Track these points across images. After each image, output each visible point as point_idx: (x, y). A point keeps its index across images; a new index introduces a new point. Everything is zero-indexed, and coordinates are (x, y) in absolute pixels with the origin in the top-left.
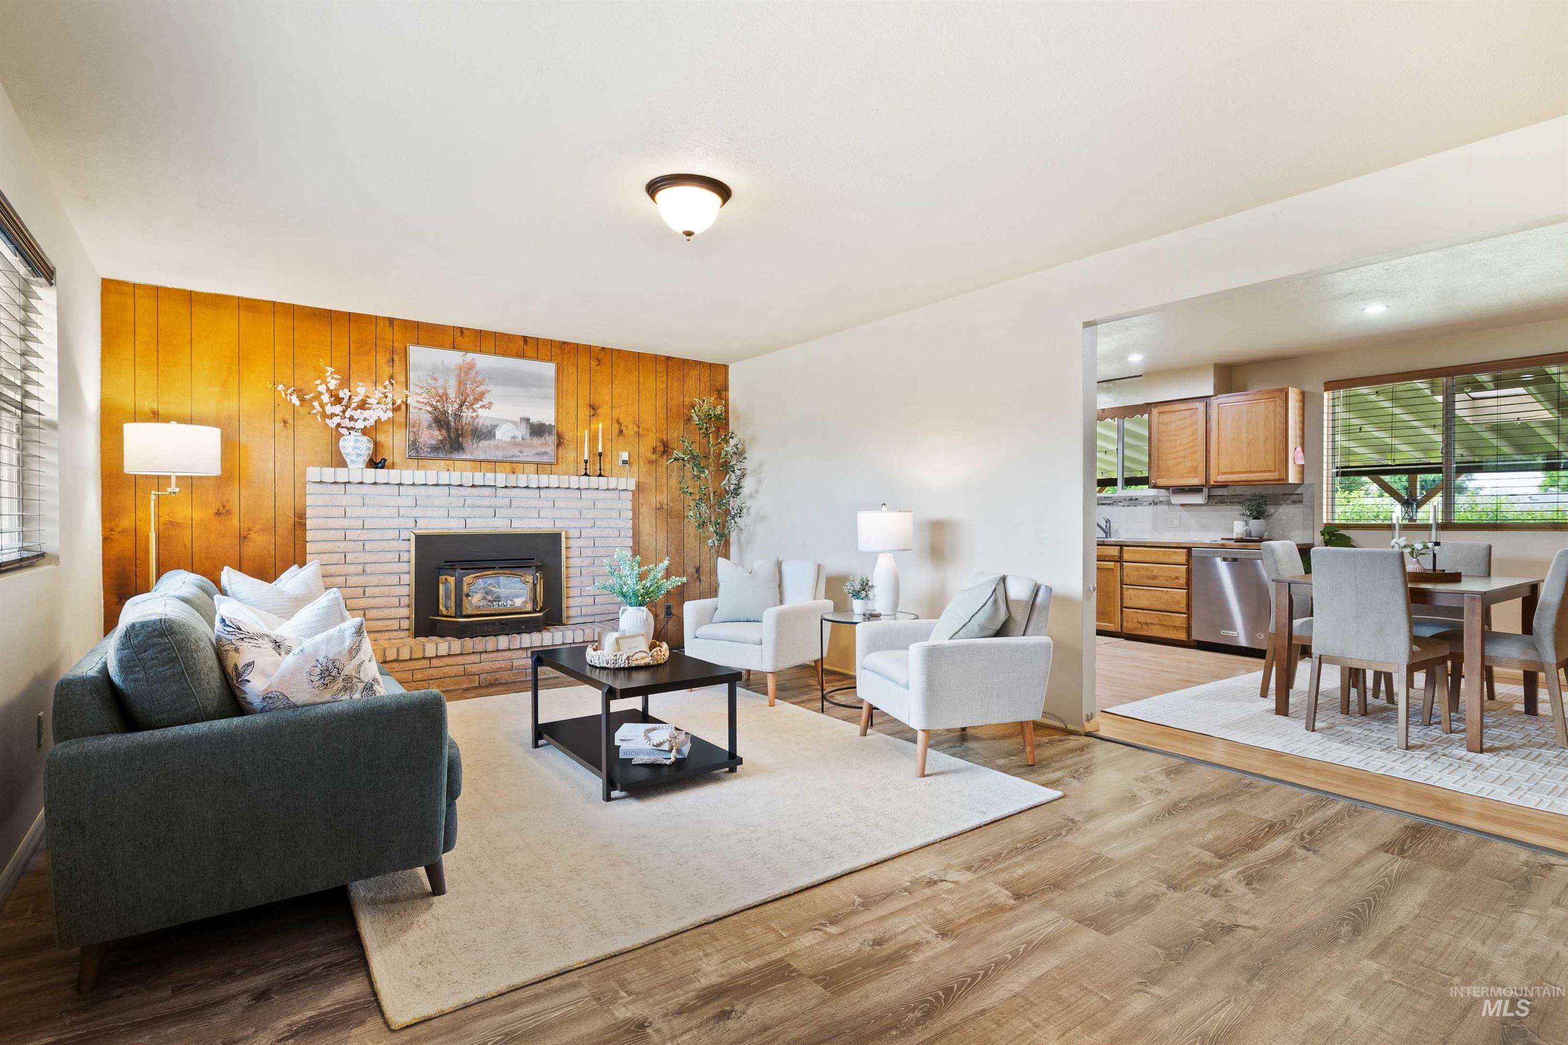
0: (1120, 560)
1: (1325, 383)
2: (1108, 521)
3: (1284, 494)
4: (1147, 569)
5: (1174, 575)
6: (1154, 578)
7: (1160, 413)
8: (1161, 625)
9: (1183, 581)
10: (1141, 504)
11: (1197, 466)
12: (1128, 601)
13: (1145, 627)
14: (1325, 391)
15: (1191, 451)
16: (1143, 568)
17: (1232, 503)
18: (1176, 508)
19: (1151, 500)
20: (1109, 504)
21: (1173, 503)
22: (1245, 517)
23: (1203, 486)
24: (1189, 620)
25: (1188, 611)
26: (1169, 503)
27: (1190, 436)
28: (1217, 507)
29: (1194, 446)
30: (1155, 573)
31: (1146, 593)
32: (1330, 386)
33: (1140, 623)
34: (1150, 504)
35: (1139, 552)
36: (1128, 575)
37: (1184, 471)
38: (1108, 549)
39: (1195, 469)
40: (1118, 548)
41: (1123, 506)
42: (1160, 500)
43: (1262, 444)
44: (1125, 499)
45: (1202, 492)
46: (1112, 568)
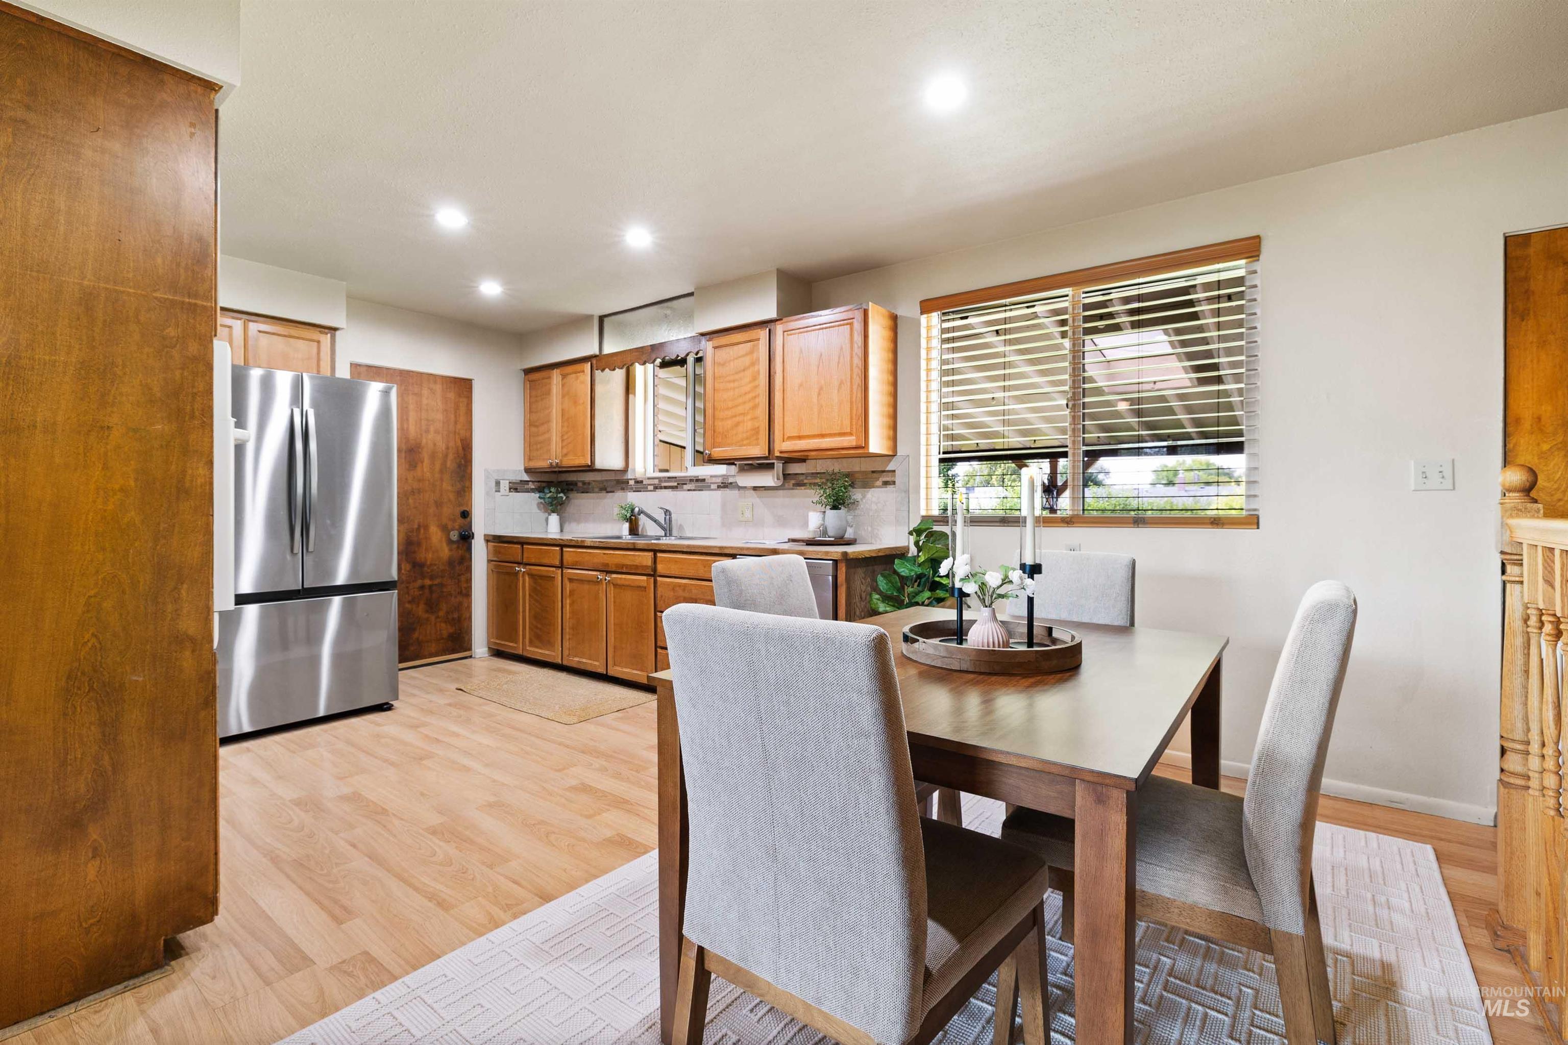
0: (653, 573)
1: (921, 302)
2: (667, 512)
3: (873, 472)
4: (684, 588)
7: (715, 348)
10: (708, 488)
11: (758, 428)
14: (922, 313)
15: (751, 404)
16: (680, 585)
18: (746, 492)
19: (719, 480)
20: (672, 488)
21: (742, 485)
22: (822, 507)
23: (771, 458)
26: (739, 486)
27: (750, 382)
28: (795, 491)
29: (755, 398)
30: (694, 594)
32: (927, 306)
34: (719, 487)
35: (676, 561)
36: (662, 596)
37: (745, 435)
38: (639, 555)
39: (756, 431)
40: (651, 554)
41: (689, 490)
42: (730, 481)
43: (836, 391)
44: (691, 480)
45: (774, 468)
46: (645, 585)
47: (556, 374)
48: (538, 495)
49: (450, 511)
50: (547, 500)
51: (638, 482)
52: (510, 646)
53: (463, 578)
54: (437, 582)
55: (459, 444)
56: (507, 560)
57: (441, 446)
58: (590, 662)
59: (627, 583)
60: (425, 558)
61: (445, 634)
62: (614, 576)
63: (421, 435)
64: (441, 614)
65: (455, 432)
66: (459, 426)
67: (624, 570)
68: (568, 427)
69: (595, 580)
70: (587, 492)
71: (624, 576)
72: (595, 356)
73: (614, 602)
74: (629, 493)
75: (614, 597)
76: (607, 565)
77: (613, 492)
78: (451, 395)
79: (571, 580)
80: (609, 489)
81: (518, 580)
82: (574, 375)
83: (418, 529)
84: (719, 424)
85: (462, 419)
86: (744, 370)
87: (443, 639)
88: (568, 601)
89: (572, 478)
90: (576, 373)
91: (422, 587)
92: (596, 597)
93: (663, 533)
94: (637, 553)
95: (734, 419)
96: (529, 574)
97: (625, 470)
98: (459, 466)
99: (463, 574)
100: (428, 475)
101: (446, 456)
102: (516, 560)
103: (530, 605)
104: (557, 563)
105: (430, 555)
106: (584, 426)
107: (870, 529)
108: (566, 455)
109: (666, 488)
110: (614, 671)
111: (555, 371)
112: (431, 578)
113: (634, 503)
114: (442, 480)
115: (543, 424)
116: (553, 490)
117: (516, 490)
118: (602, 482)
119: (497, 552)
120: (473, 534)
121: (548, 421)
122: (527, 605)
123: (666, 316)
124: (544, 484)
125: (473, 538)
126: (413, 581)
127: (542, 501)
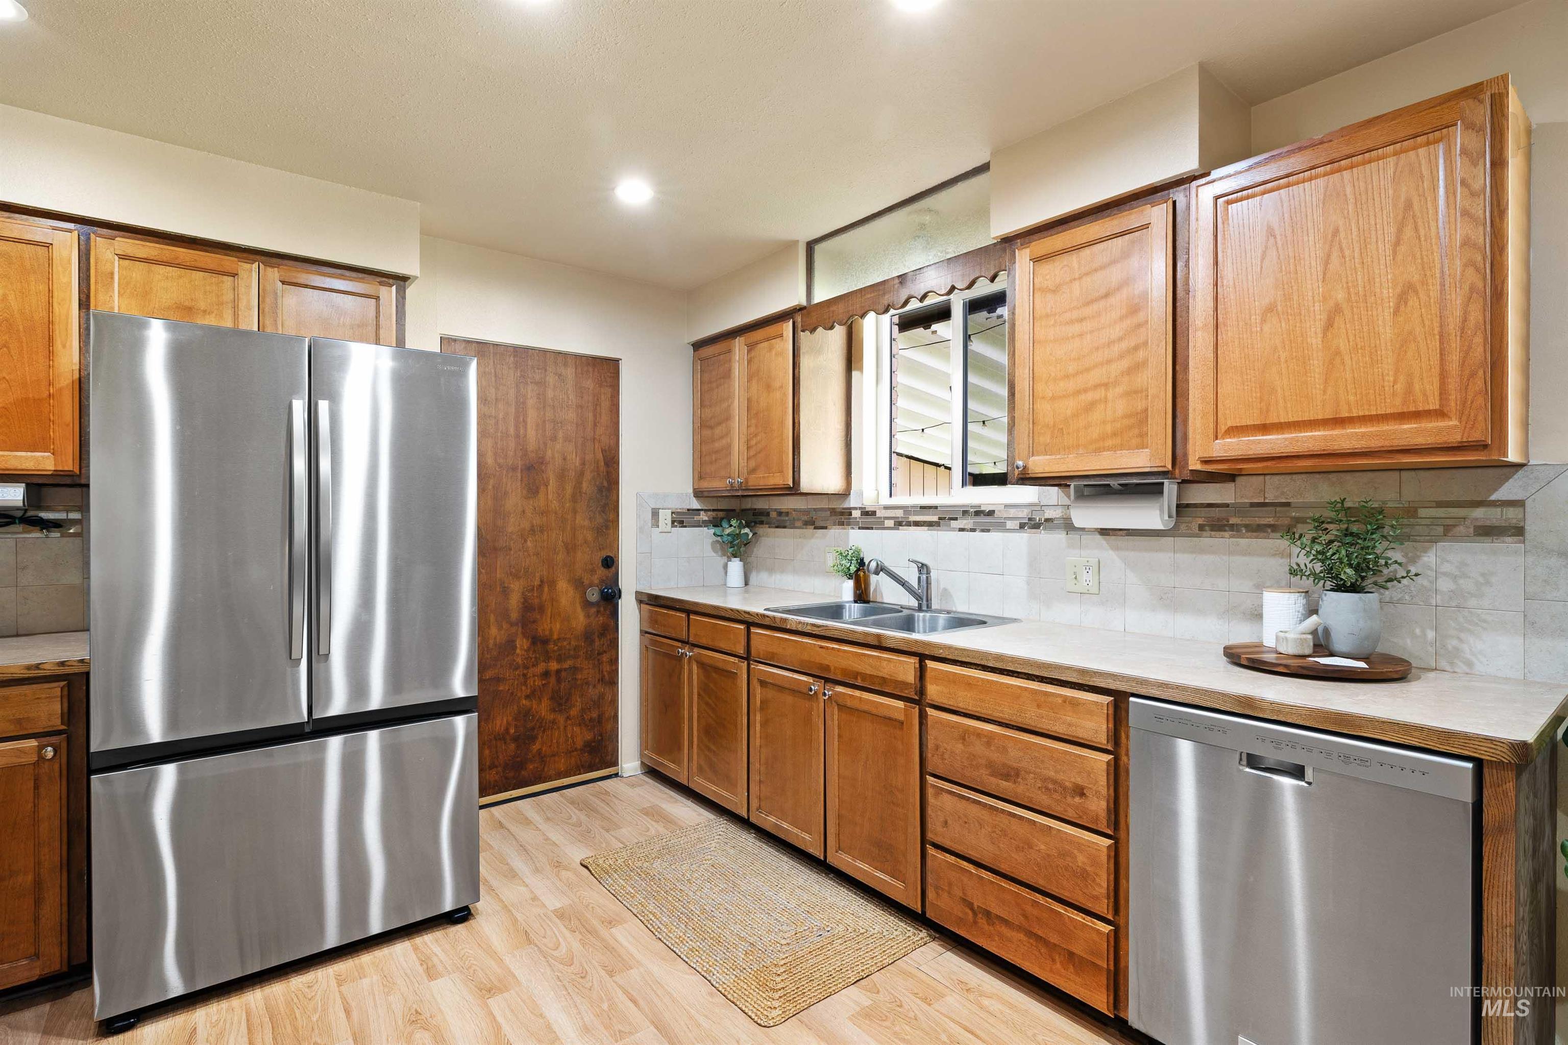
0: (918, 699)
2: (923, 568)
3: (1443, 504)
4: (990, 739)
5: (1072, 778)
6: (1011, 774)
7: (1037, 258)
8: (1030, 934)
9: (1098, 806)
10: (1001, 526)
11: (1145, 411)
12: (940, 829)
13: (982, 921)
15: (1125, 364)
16: (979, 734)
17: (1258, 530)
18: (1086, 538)
19: (1024, 514)
20: (930, 524)
21: (1077, 523)
22: (1308, 583)
23: (1165, 474)
24: (1117, 940)
25: (1116, 911)
26: (1068, 526)
27: (1124, 318)
28: (1208, 541)
29: (1136, 348)
30: (1014, 756)
31: (985, 815)
33: (970, 905)
34: (1022, 526)
35: (969, 683)
36: (937, 747)
37: (1109, 428)
38: (889, 660)
39: (1142, 418)
40: (913, 661)
41: (961, 530)
42: (1047, 516)
43: (1387, 314)
44: (965, 513)
45: (1161, 492)
46: (902, 717)
47: (739, 345)
48: (712, 531)
49: (586, 557)
50: (725, 538)
51: (866, 513)
52: (670, 768)
53: (605, 658)
54: (568, 664)
55: (600, 456)
56: (667, 634)
57: (575, 461)
58: (795, 830)
59: (865, 707)
60: (551, 630)
61: (579, 743)
62: (840, 689)
63: (545, 444)
64: (574, 712)
65: (594, 439)
66: (600, 430)
67: (859, 683)
68: (756, 426)
69: (805, 690)
70: (785, 527)
71: (857, 693)
72: (800, 309)
73: (840, 736)
74: (851, 531)
75: (839, 728)
76: (827, 668)
77: (825, 528)
78: (589, 384)
79: (763, 683)
80: (818, 524)
81: (682, 668)
82: (766, 344)
83: (541, 586)
84: (1044, 407)
85: (605, 418)
86: (1107, 296)
87: (576, 750)
88: (758, 718)
89: (761, 504)
90: (768, 339)
91: (546, 674)
92: (807, 720)
93: (914, 603)
94: (886, 655)
95: (1083, 397)
96: (697, 662)
97: (845, 494)
98: (600, 489)
99: (605, 652)
100: (555, 505)
101: (582, 474)
102: (679, 637)
103: (698, 711)
104: (741, 651)
105: (558, 626)
106: (782, 423)
107: (1431, 634)
108: (753, 471)
109: (917, 524)
110: (842, 860)
111: (737, 340)
112: (559, 660)
113: (860, 547)
114: (575, 512)
115: (719, 424)
116: (734, 522)
117: (682, 524)
118: (807, 512)
119: (653, 620)
120: (620, 591)
121: (728, 418)
122: (695, 710)
123: (922, 226)
124: (721, 514)
125: (620, 597)
126: (533, 666)
127: (719, 539)
